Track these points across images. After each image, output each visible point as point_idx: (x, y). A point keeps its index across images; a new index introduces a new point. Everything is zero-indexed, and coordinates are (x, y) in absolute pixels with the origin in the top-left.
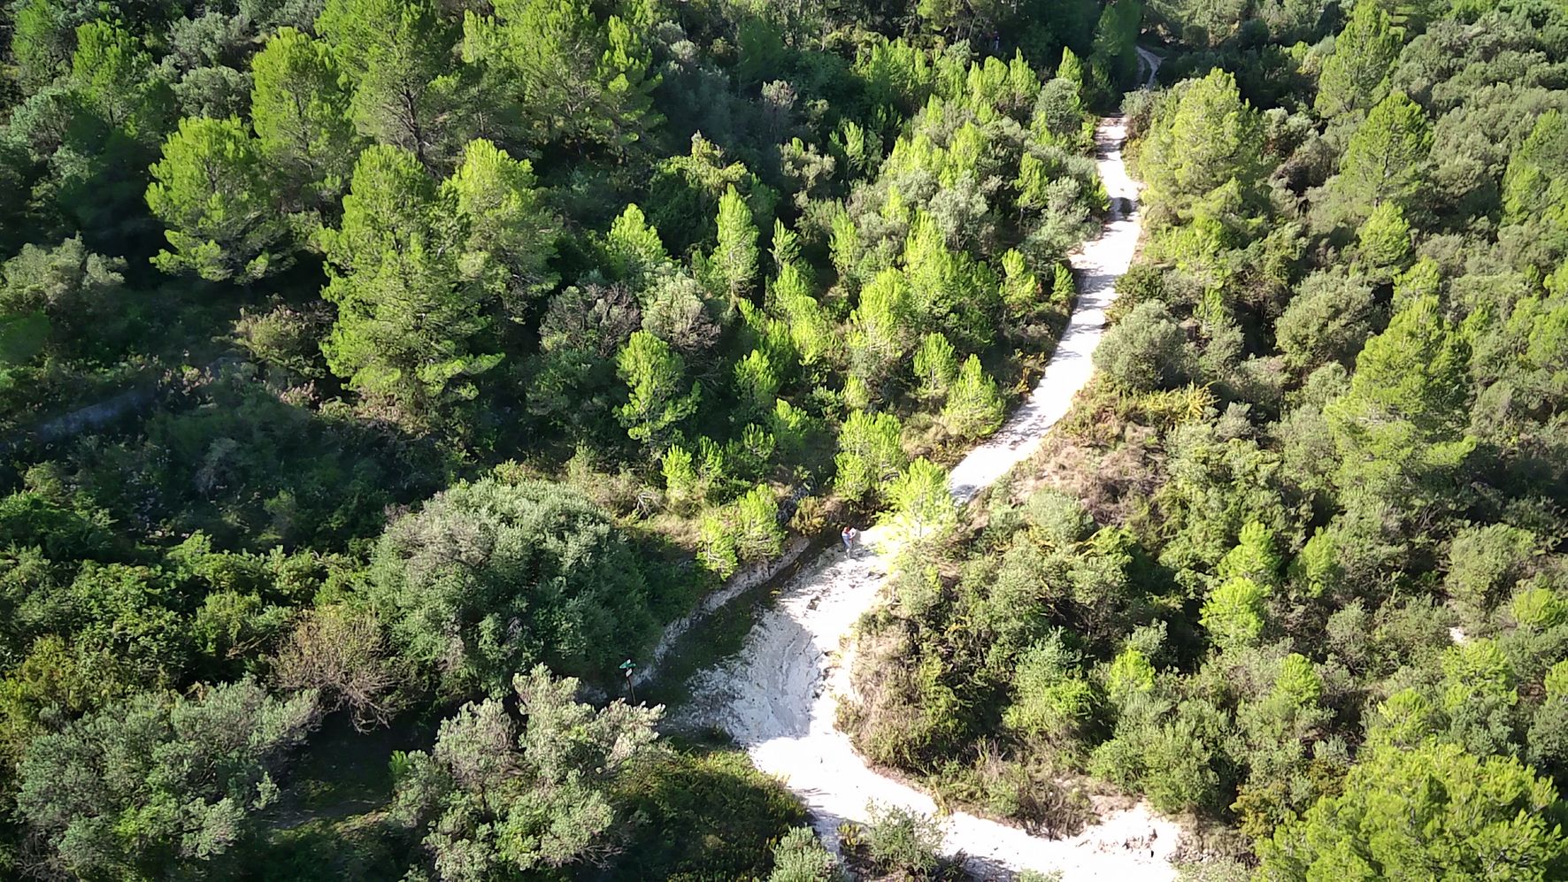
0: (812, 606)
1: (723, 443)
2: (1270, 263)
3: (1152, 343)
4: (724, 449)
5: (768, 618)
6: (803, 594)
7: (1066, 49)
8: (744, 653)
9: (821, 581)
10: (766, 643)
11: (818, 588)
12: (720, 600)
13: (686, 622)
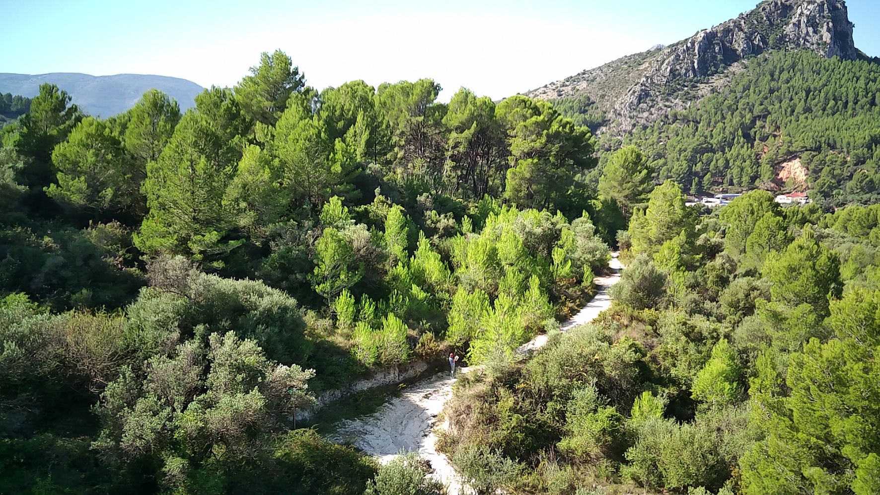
0: (426, 397)
1: (376, 300)
2: (710, 279)
3: (644, 277)
4: (377, 304)
5: (395, 401)
6: (421, 392)
7: (584, 211)
8: (377, 414)
9: (434, 387)
10: (393, 411)
11: (431, 390)
12: (364, 385)
13: (338, 393)
